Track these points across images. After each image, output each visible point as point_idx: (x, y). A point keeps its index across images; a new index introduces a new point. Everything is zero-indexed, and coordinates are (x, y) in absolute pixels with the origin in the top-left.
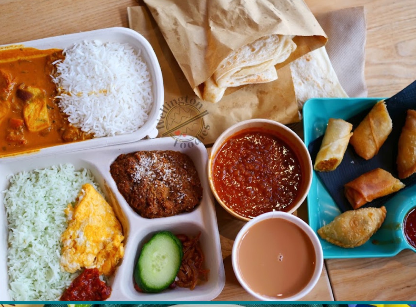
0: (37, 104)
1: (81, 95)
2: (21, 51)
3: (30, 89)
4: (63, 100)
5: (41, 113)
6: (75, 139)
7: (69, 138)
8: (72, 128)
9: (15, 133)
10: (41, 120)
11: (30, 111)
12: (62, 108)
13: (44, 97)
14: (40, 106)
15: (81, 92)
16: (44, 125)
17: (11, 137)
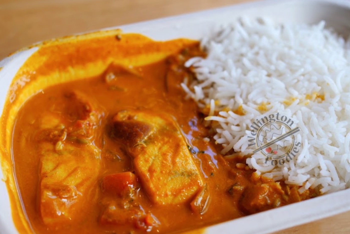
0: (163, 145)
1: (268, 106)
2: (116, 43)
3: (139, 117)
4: (224, 126)
5: (178, 160)
6: (279, 203)
7: (262, 203)
8: (262, 180)
9: (120, 206)
10: (182, 174)
11: (151, 161)
12: (224, 145)
13: (175, 130)
14: (171, 147)
15: (265, 101)
16: (190, 185)
17: (110, 215)
